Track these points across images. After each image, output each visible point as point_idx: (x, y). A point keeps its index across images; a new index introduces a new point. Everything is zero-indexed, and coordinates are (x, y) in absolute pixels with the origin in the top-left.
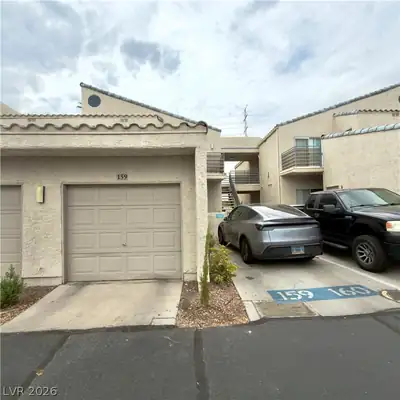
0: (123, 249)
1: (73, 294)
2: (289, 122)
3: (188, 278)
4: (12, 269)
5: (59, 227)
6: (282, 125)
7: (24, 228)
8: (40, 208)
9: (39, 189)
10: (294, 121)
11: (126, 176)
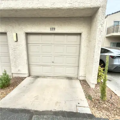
0: (52, 64)
1: (32, 83)
2: (113, 14)
3: (81, 78)
4: (5, 71)
5: (25, 52)
6: (110, 15)
7: (10, 53)
8: (16, 43)
9: (15, 35)
10: (115, 13)
11: (55, 29)
